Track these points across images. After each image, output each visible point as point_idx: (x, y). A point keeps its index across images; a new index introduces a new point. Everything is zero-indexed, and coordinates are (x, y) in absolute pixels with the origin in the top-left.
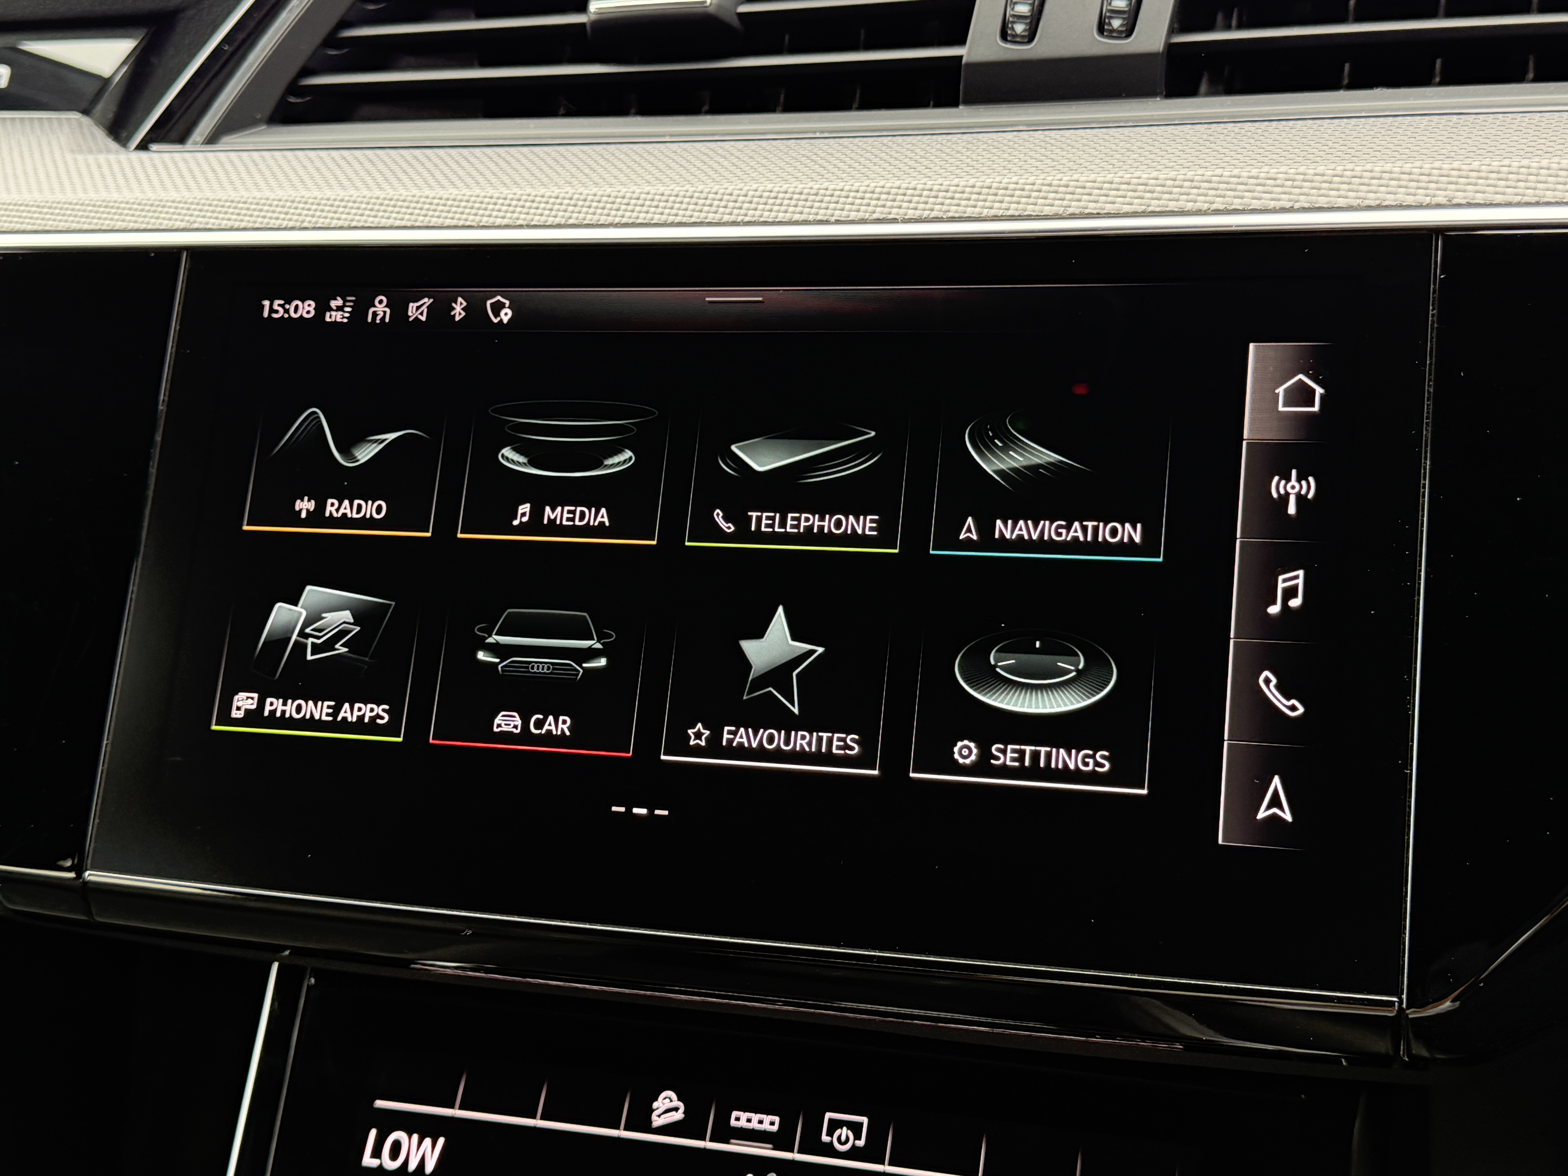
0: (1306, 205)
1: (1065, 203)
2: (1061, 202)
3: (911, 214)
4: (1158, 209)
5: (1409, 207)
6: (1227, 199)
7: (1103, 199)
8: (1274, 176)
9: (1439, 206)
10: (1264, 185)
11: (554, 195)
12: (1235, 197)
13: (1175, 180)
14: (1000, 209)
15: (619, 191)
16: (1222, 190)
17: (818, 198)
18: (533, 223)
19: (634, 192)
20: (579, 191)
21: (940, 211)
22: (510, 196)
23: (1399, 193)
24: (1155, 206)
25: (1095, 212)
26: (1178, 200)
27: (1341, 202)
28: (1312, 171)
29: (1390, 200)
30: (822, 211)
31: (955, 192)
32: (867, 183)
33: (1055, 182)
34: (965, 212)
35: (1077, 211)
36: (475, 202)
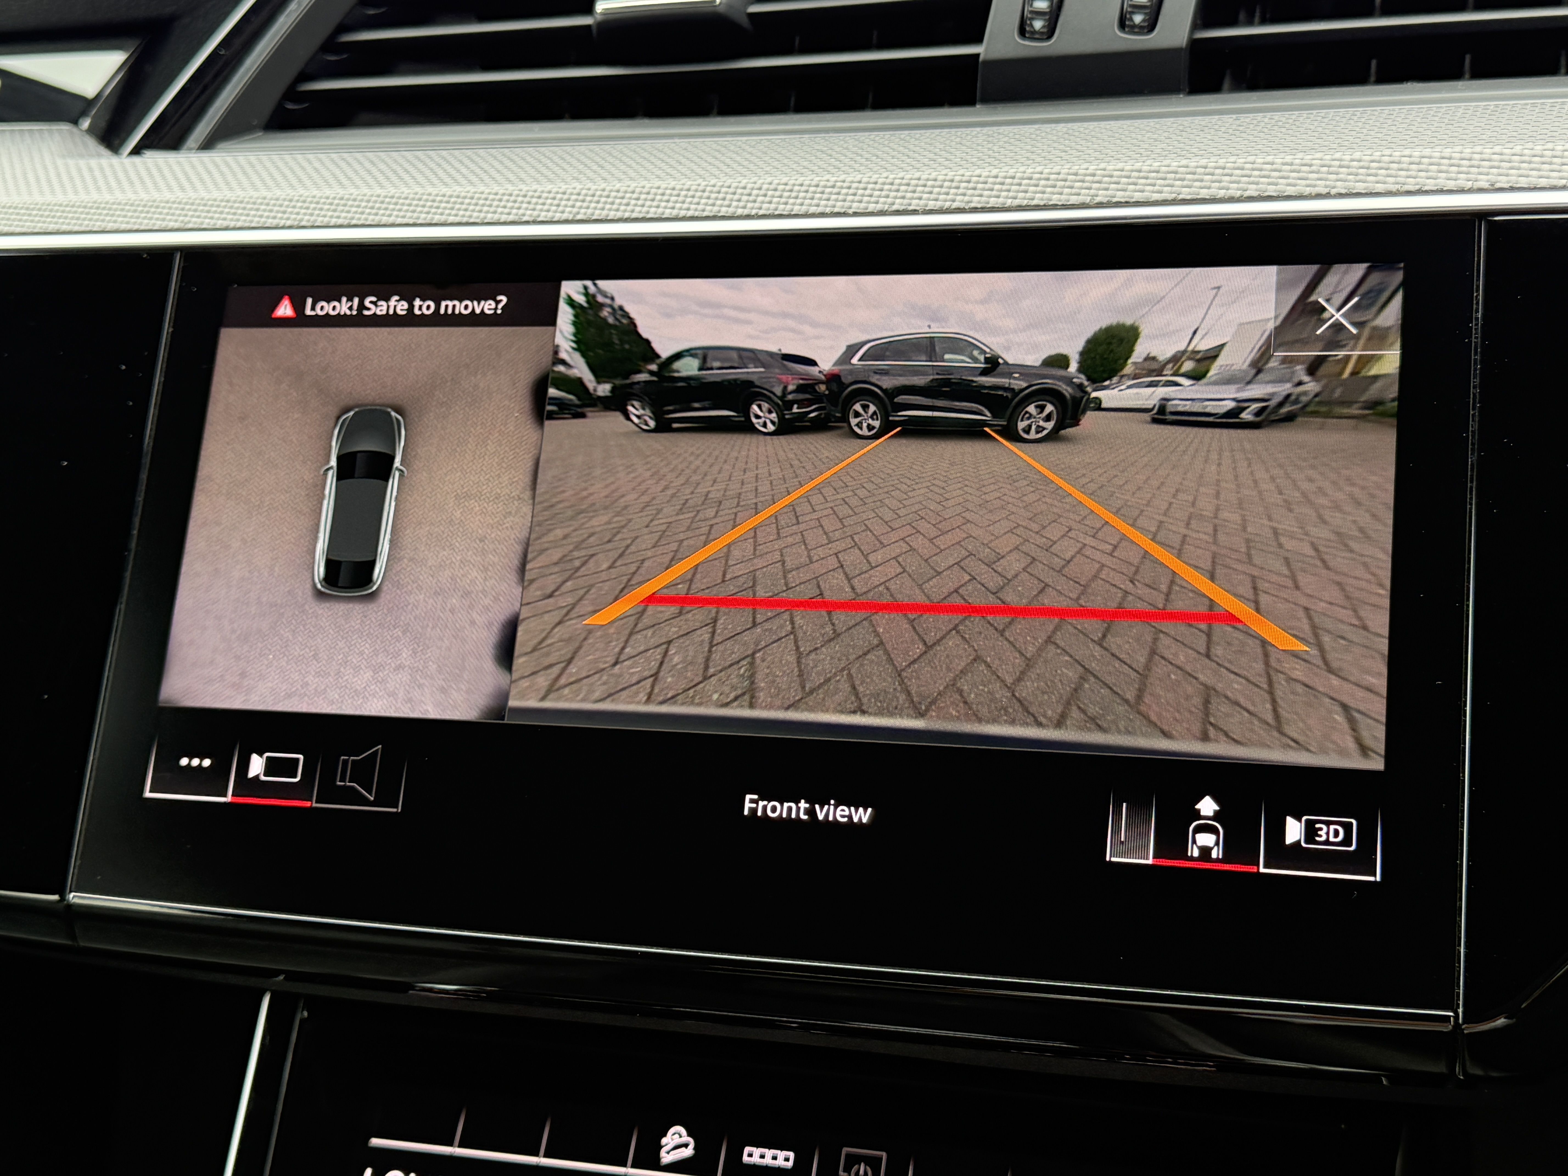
0: (1343, 191)
1: (1092, 192)
2: (1087, 191)
3: (932, 205)
4: (1189, 197)
5: (1450, 192)
6: (1261, 186)
7: (1131, 187)
8: (1309, 162)
9: (1481, 190)
10: (1299, 172)
11: (561, 190)
12: (1269, 184)
13: (1206, 167)
14: (1024, 199)
15: (629, 186)
16: (1255, 177)
17: (835, 190)
18: (539, 219)
19: (643, 187)
20: (586, 187)
21: (962, 201)
22: (516, 192)
23: (1439, 178)
24: (1185, 194)
25: (1123, 200)
26: (1209, 188)
27: (1380, 188)
28: (1348, 157)
29: (1430, 185)
30: (839, 204)
31: (978, 182)
32: (885, 175)
33: (1082, 172)
34: (988, 203)
35: (1105, 200)
36: (479, 199)
